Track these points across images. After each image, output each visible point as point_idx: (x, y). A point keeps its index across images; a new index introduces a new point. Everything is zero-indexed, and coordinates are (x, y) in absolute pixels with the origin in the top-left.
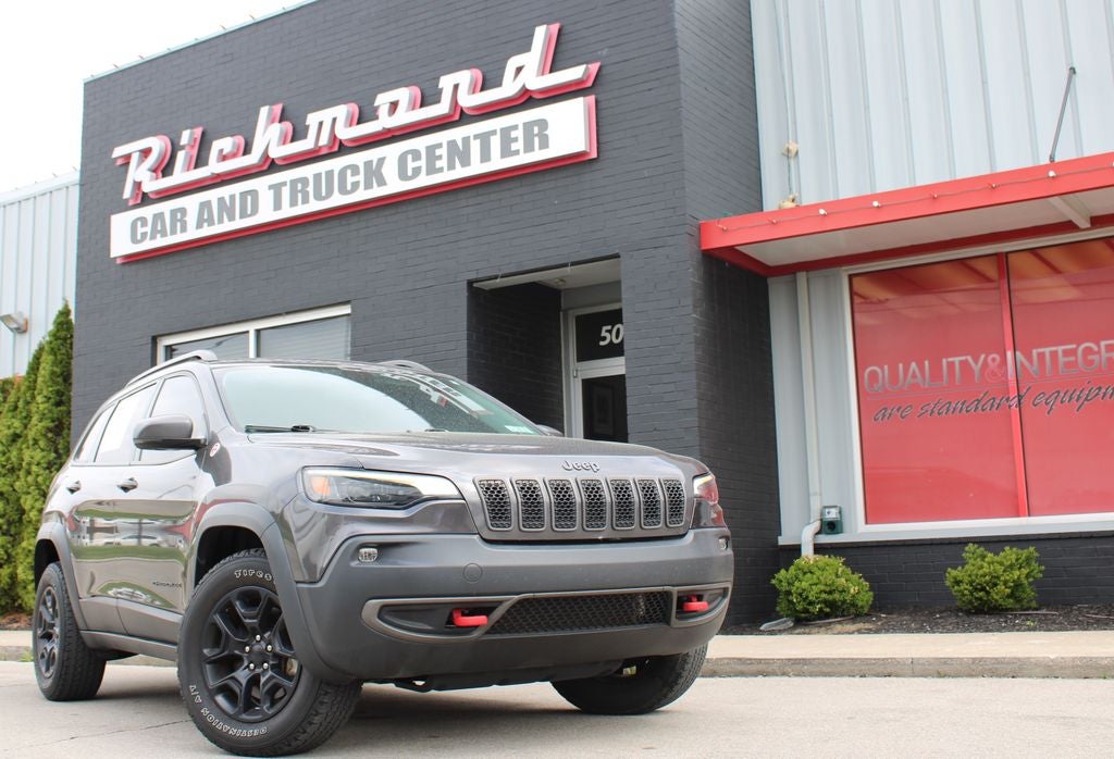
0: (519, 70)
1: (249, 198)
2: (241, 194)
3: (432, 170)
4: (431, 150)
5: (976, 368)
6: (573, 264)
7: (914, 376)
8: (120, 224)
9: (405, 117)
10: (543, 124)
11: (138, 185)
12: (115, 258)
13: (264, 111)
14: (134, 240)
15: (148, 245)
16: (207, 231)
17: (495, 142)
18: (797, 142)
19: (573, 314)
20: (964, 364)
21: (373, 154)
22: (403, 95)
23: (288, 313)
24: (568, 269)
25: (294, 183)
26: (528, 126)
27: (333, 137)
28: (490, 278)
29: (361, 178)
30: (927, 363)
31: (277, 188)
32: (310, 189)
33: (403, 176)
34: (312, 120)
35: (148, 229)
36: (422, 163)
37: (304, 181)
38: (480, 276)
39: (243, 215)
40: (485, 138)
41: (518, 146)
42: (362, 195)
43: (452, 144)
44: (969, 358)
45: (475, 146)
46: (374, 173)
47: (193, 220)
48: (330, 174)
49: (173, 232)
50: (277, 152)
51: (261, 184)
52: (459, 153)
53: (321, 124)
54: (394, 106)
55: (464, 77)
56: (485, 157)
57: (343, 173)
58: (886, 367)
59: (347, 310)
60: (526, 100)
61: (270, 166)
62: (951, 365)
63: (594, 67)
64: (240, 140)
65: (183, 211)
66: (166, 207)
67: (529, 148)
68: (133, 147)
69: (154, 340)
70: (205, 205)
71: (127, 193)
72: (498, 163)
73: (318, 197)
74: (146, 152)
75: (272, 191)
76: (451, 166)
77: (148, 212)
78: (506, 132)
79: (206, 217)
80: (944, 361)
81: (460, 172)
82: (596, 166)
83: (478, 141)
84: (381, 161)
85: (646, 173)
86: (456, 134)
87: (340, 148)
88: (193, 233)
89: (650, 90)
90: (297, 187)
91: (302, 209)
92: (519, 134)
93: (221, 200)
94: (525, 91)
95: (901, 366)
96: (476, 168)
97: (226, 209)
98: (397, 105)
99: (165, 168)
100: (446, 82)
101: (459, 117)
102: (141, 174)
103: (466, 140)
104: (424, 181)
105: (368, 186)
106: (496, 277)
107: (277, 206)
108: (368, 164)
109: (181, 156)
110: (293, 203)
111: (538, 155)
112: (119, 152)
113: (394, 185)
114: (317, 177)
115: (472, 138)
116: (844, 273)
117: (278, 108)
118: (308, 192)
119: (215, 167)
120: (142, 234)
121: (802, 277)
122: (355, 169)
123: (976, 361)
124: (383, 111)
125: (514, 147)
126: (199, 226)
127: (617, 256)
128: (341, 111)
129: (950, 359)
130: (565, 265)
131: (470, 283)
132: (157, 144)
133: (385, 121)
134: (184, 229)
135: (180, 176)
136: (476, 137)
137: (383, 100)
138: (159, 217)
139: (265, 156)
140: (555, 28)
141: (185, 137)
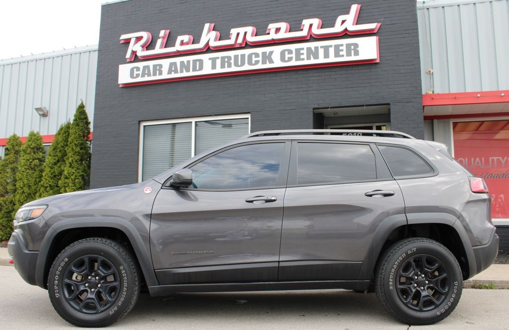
0: (343, 22)
1: (198, 63)
2: (193, 60)
3: (298, 59)
5: (503, 162)
6: (367, 105)
7: (478, 163)
9: (282, 35)
11: (134, 52)
12: (119, 84)
13: (207, 26)
16: (173, 76)
18: (432, 69)
19: (329, 128)
20: (498, 160)
22: (283, 25)
23: (216, 115)
24: (365, 107)
26: (348, 46)
27: (244, 40)
28: (324, 108)
29: (260, 59)
30: (483, 158)
32: (232, 61)
34: (234, 32)
35: (140, 72)
36: (293, 55)
38: (320, 106)
39: (194, 69)
42: (260, 66)
43: (309, 49)
44: (501, 158)
46: (267, 58)
49: (155, 74)
50: (213, 44)
53: (238, 34)
54: (278, 30)
55: (316, 22)
57: (250, 56)
58: (466, 159)
59: (249, 116)
62: (493, 160)
63: (378, 25)
64: (191, 37)
68: (133, 36)
69: (139, 122)
71: (128, 55)
72: (332, 59)
74: (139, 39)
75: (211, 61)
79: (173, 69)
80: (490, 158)
82: (378, 66)
83: (323, 49)
84: (271, 53)
85: (402, 71)
88: (165, 76)
89: (404, 37)
90: (225, 60)
92: (344, 48)
93: (182, 63)
95: (472, 159)
96: (321, 60)
99: (149, 46)
100: (306, 23)
101: (310, 38)
102: (136, 48)
104: (294, 63)
106: (328, 108)
111: (353, 58)
112: (124, 37)
115: (319, 47)
116: (452, 121)
117: (213, 25)
118: (231, 63)
119: (178, 47)
120: (136, 74)
121: (435, 121)
122: (257, 55)
123: (503, 159)
124: (273, 32)
125: (341, 53)
126: (169, 73)
127: (389, 104)
128: (250, 30)
129: (493, 158)
130: (363, 106)
131: (314, 109)
132: (145, 35)
133: (273, 36)
134: (161, 73)
135: (158, 50)
136: (321, 47)
137: (272, 27)
139: (207, 45)
140: (359, 6)
141: (162, 33)
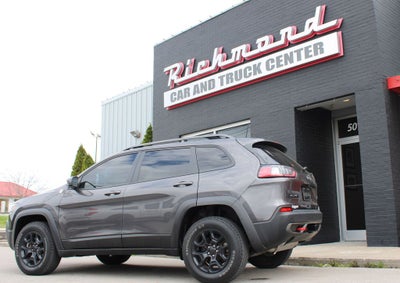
0: (311, 24)
1: (212, 82)
2: (209, 81)
3: (279, 66)
4: (278, 58)
6: (336, 98)
8: (167, 95)
9: (267, 47)
10: (321, 44)
11: (173, 81)
12: (166, 108)
13: (216, 50)
14: (172, 101)
15: (177, 102)
17: (303, 53)
19: (336, 120)
21: (256, 62)
23: (227, 124)
24: (334, 100)
25: (227, 75)
26: (315, 45)
27: (241, 57)
28: (303, 106)
29: (252, 71)
31: (221, 78)
33: (268, 69)
34: (233, 51)
35: (177, 96)
36: (275, 63)
37: (231, 74)
38: (299, 105)
39: (210, 89)
40: (298, 52)
41: (312, 53)
42: (253, 78)
43: (286, 55)
45: (295, 55)
46: (257, 69)
47: (192, 92)
48: (241, 71)
49: (185, 97)
50: (221, 64)
51: (216, 77)
52: (289, 58)
53: (236, 53)
54: (263, 43)
55: (289, 29)
56: (299, 59)
57: (245, 70)
59: (249, 122)
60: (314, 35)
61: (219, 70)
63: (340, 20)
64: (208, 61)
65: (189, 89)
66: (182, 88)
67: (316, 54)
68: (171, 67)
69: (180, 137)
70: (196, 86)
71: (169, 84)
72: (304, 61)
73: (237, 80)
74: (175, 69)
76: (286, 64)
77: (176, 90)
78: (307, 48)
79: (196, 90)
81: (290, 66)
82: (343, 59)
83: (296, 53)
84: (259, 64)
86: (287, 51)
87: (244, 61)
88: (192, 97)
90: (229, 77)
91: (231, 85)
92: (312, 49)
93: (202, 84)
94: (313, 32)
96: (296, 63)
97: (204, 87)
98: (265, 43)
99: (182, 74)
100: (283, 32)
101: (288, 45)
102: (173, 77)
103: (291, 53)
104: (276, 70)
105: (255, 74)
106: (305, 106)
107: (222, 84)
108: (254, 66)
109: (187, 69)
110: (228, 83)
111: (320, 56)
112: (166, 69)
113: (265, 73)
114: (236, 72)
115: (294, 52)
117: (221, 49)
118: (233, 78)
119: (199, 72)
120: (174, 98)
122: (250, 68)
125: (310, 54)
126: (194, 94)
127: (354, 94)
128: (243, 47)
130: (332, 99)
131: (295, 108)
132: (178, 66)
133: (260, 49)
134: (189, 95)
135: (187, 76)
137: (259, 41)
138: (180, 92)
139: (217, 66)
140: (324, 7)
141: (188, 62)
